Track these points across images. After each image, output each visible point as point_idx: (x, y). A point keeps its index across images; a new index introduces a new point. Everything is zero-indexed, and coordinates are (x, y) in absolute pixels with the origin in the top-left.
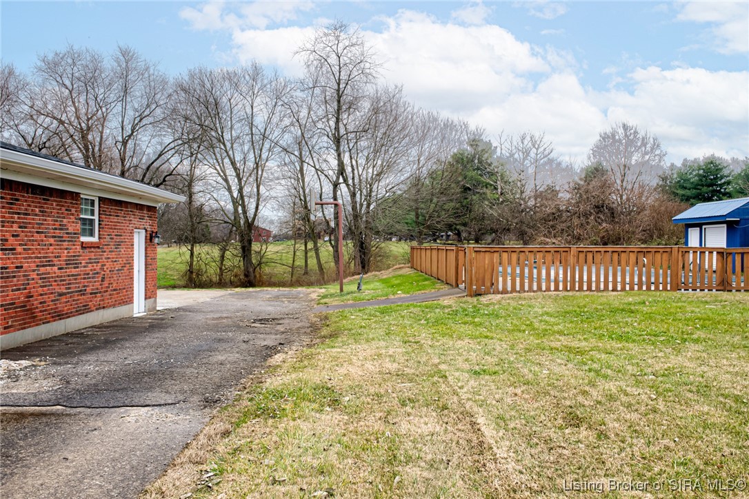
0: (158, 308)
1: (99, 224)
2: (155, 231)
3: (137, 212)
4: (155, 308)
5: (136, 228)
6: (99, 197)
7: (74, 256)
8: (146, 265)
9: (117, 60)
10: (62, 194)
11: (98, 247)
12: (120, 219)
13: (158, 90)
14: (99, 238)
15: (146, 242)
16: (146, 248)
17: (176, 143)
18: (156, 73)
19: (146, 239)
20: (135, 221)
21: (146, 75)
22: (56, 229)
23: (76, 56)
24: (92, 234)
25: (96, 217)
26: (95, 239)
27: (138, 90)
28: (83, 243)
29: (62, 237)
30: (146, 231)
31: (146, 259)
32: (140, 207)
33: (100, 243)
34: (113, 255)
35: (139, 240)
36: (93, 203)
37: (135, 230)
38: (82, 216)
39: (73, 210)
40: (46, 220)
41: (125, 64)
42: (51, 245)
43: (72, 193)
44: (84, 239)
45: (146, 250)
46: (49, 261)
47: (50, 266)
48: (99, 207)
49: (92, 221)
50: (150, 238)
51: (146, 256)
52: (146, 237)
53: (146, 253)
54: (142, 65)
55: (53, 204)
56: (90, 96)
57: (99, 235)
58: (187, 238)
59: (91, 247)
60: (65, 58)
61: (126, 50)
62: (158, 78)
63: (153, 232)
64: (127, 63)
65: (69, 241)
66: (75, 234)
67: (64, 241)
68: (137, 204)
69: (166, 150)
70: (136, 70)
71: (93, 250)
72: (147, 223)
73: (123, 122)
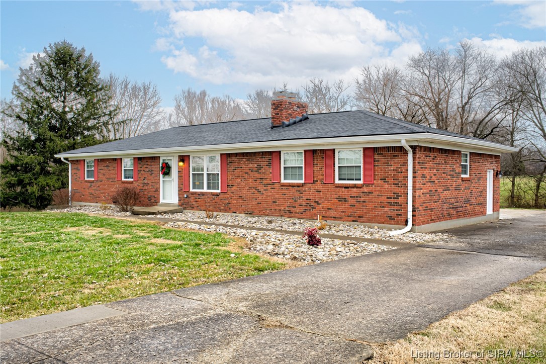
0: (500, 218)
1: (470, 167)
2: (499, 170)
3: (489, 160)
4: (498, 218)
5: (488, 169)
6: (470, 152)
7: (459, 185)
8: (494, 191)
9: (459, 52)
10: (453, 152)
11: (469, 180)
12: (480, 164)
13: (487, 67)
14: (470, 175)
15: (494, 177)
16: (494, 181)
17: (500, 104)
18: (486, 56)
19: (494, 175)
20: (488, 165)
21: (479, 58)
22: (451, 171)
23: (432, 53)
24: (466, 173)
25: (468, 164)
26: (467, 176)
27: (473, 69)
28: (462, 178)
29: (453, 175)
30: (494, 170)
31: (494, 188)
32: (490, 156)
33: (470, 178)
34: (476, 185)
35: (490, 175)
36: (467, 155)
37: (488, 170)
38: (462, 164)
39: (458, 160)
40: (446, 166)
41: (464, 53)
42: (449, 179)
43: (458, 151)
44: (463, 176)
45: (494, 182)
46: (448, 188)
47: (448, 190)
48: (470, 158)
49: (466, 166)
50: (496, 175)
51: (493, 186)
52: (494, 174)
53: (494, 184)
54: (476, 52)
55: (450, 158)
56: (441, 78)
57: (470, 173)
58: (510, 173)
59: (466, 181)
60: (425, 56)
61: (465, 43)
62: (487, 59)
63: (498, 171)
64: (465, 52)
65: (456, 177)
66: (459, 173)
67: (454, 177)
68: (489, 155)
69: (493, 110)
70: (471, 56)
71: (467, 182)
72: (494, 166)
73: (462, 93)
